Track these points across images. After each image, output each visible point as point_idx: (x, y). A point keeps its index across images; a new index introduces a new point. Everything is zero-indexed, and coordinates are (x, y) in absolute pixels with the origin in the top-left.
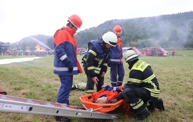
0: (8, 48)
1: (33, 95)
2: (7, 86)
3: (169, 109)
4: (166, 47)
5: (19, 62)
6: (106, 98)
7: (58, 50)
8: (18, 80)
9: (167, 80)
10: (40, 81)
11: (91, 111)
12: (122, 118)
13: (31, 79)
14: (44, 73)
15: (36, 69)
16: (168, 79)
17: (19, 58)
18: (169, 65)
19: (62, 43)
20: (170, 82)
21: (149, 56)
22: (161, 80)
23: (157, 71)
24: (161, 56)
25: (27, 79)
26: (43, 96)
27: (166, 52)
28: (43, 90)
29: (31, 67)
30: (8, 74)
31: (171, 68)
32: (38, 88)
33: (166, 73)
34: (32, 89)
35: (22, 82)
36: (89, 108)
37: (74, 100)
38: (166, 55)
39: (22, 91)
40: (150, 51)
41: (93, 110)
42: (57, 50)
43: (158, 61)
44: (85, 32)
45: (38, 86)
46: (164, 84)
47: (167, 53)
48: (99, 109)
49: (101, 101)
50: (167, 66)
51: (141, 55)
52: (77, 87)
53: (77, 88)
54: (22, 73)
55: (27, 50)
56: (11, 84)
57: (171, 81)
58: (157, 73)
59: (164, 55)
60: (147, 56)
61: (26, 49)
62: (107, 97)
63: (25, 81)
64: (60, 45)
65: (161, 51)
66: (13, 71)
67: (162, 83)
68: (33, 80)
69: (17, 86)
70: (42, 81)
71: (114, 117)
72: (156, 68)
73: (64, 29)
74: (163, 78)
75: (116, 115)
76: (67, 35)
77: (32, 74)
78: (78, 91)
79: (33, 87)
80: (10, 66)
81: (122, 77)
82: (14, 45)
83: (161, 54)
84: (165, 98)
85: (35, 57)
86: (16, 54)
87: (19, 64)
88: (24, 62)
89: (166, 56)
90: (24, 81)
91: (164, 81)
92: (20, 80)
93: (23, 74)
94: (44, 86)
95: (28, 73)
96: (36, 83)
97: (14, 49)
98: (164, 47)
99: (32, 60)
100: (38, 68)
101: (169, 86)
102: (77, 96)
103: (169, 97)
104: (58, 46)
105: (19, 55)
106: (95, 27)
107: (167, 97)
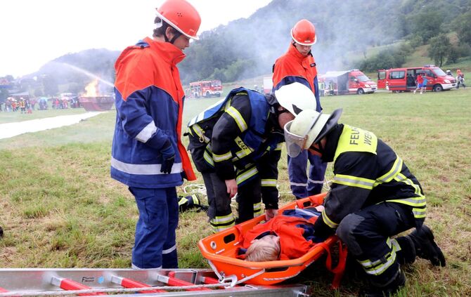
0: (10, 91)
1: (74, 231)
2: (6, 206)
3: (460, 262)
4: (448, 63)
5: (39, 132)
6: (276, 239)
7: (127, 112)
8: (36, 188)
9: (454, 166)
10: (95, 185)
11: (233, 284)
12: (323, 294)
13: (70, 181)
14: (108, 159)
15: (85, 149)
16: (456, 163)
17: (40, 118)
18: (458, 119)
19: (138, 92)
20: (463, 171)
21: (401, 92)
22: (435, 166)
23: (422, 138)
24: (435, 91)
25: (60, 183)
26: (101, 232)
27: (448, 79)
28: (103, 215)
29: (72, 145)
30: (9, 170)
31: (466, 127)
32: (91, 208)
33: (449, 144)
34: (74, 212)
35: (47, 193)
36: (227, 275)
37: (187, 241)
38: (450, 86)
39: (47, 221)
40: (403, 78)
41: (238, 280)
42: (125, 112)
43: (427, 106)
44: (216, 35)
45: (90, 203)
46: (445, 179)
47: (452, 82)
48: (255, 277)
49: (261, 251)
50: (452, 122)
51: (377, 90)
52: (196, 201)
53: (198, 203)
54: (47, 165)
55: (62, 95)
56: (17, 200)
57: (466, 169)
58: (423, 145)
59: (445, 86)
60: (394, 92)
61: (57, 91)
62: (278, 237)
63: (54, 190)
64: (133, 96)
65: (435, 76)
66: (24, 160)
67: (440, 177)
68: (77, 186)
69: (33, 207)
70: (102, 186)
71: (301, 293)
72: (419, 131)
73: (149, 47)
74: (442, 161)
75: (305, 288)
76: (155, 65)
77: (74, 166)
78: (198, 211)
79: (77, 207)
80: (17, 143)
81: (321, 167)
82: (26, 82)
83: (435, 86)
84: (448, 224)
85: (84, 112)
86: (33, 106)
87: (38, 135)
88: (53, 129)
89: (448, 90)
90: (50, 188)
91: (445, 169)
92: (41, 186)
93: (49, 168)
94: (105, 201)
95: (65, 162)
96: (83, 195)
97: (26, 94)
98: (444, 63)
99: (76, 124)
100: (90, 147)
101: (459, 184)
102: (195, 227)
103: (460, 222)
104: (129, 100)
105: (42, 108)
106: (245, 19)
107: (455, 224)
